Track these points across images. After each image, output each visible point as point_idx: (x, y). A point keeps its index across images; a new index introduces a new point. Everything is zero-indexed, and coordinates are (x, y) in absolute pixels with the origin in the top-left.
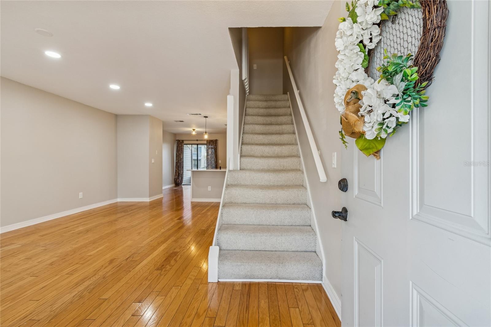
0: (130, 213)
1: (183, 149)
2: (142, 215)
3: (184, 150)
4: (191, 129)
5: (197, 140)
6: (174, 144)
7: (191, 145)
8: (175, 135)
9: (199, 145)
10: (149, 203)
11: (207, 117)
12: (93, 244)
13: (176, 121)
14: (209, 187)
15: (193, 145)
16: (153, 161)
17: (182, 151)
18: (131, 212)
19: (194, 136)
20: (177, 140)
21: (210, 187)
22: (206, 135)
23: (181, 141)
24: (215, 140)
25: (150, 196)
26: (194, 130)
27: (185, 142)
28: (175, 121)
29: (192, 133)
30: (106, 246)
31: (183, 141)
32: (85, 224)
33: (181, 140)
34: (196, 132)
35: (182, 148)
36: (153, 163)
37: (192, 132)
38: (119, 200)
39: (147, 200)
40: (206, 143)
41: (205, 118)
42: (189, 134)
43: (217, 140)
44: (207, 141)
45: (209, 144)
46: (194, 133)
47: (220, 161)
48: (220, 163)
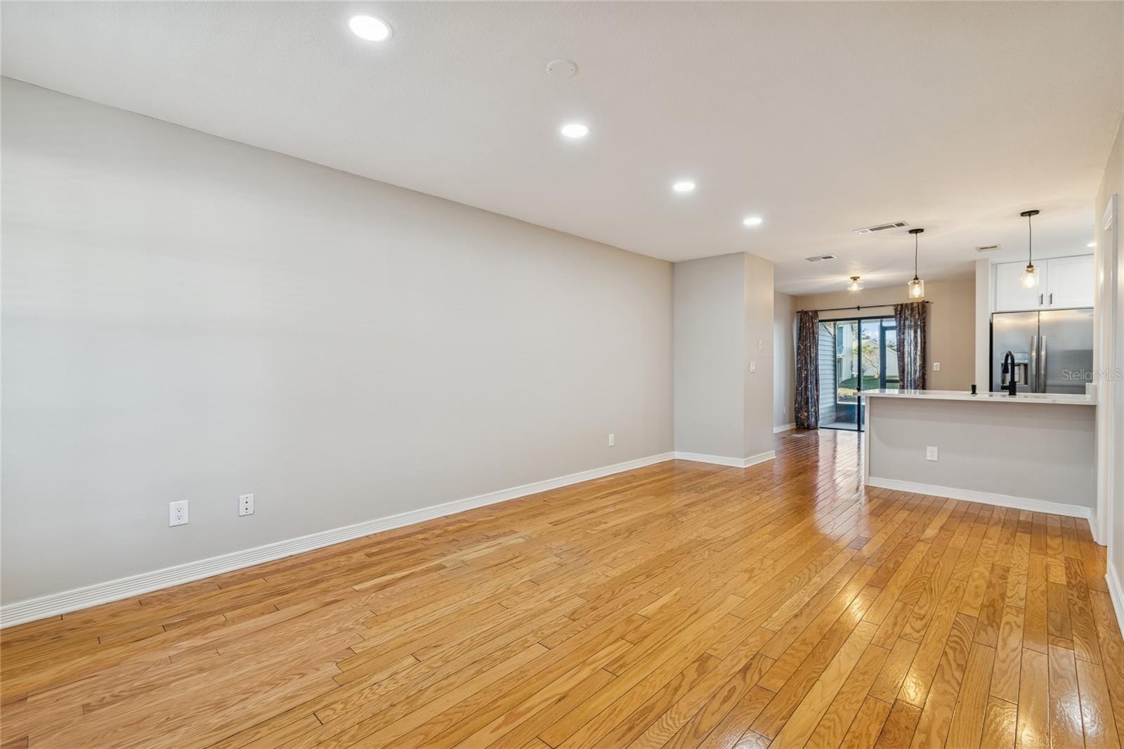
0: (707, 495)
1: (817, 333)
2: (739, 507)
3: (820, 338)
4: (846, 278)
5: (859, 308)
6: (792, 322)
7: (832, 323)
8: (796, 298)
9: (862, 321)
10: (743, 472)
11: (921, 230)
12: (647, 577)
13: (811, 259)
14: (929, 448)
15: (838, 322)
16: (753, 368)
17: (814, 338)
18: (711, 492)
19: (856, 295)
20: (798, 312)
21: (935, 449)
22: (917, 286)
23: (810, 314)
24: (918, 303)
25: (747, 455)
26: (855, 279)
27: (822, 316)
28: (808, 259)
29: (849, 289)
30: (676, 595)
31: (816, 313)
32: (621, 510)
33: (811, 311)
34: (860, 285)
35: (815, 331)
36: (752, 373)
37: (850, 286)
38: (677, 455)
39: (741, 463)
40: (893, 314)
41: (914, 235)
42: (841, 293)
43: (928, 302)
44: (896, 306)
45: (901, 317)
46: (855, 288)
47: (935, 364)
48: (935, 369)
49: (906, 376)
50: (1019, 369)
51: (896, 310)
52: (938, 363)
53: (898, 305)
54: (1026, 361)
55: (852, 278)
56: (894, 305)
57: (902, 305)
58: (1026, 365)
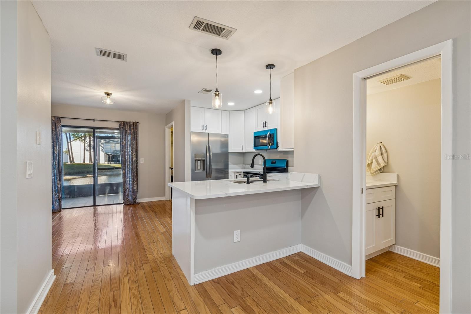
5: (94, 120)
24: (133, 123)
26: (108, 94)
27: (64, 122)
29: (104, 102)
37: (104, 100)
40: (119, 127)
43: (138, 123)
44: (120, 123)
45: (123, 130)
46: (108, 101)
47: (141, 159)
48: (141, 162)
49: (126, 167)
50: (200, 162)
51: (120, 125)
52: (143, 159)
53: (121, 122)
54: (204, 159)
55: (106, 93)
56: (119, 122)
57: (124, 122)
58: (204, 160)
